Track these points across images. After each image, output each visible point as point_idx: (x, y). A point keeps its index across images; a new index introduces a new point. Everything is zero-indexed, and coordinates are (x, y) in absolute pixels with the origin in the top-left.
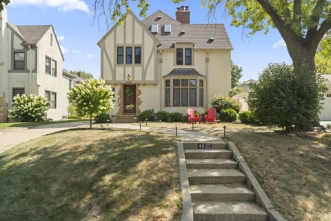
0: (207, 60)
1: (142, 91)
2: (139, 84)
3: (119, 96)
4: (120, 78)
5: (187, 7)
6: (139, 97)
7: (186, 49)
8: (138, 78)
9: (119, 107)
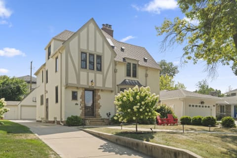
0: (146, 76)
1: (101, 96)
2: (98, 90)
3: (81, 100)
4: (84, 83)
5: (110, 26)
6: (99, 102)
7: (133, 64)
8: (99, 84)
9: (81, 111)
